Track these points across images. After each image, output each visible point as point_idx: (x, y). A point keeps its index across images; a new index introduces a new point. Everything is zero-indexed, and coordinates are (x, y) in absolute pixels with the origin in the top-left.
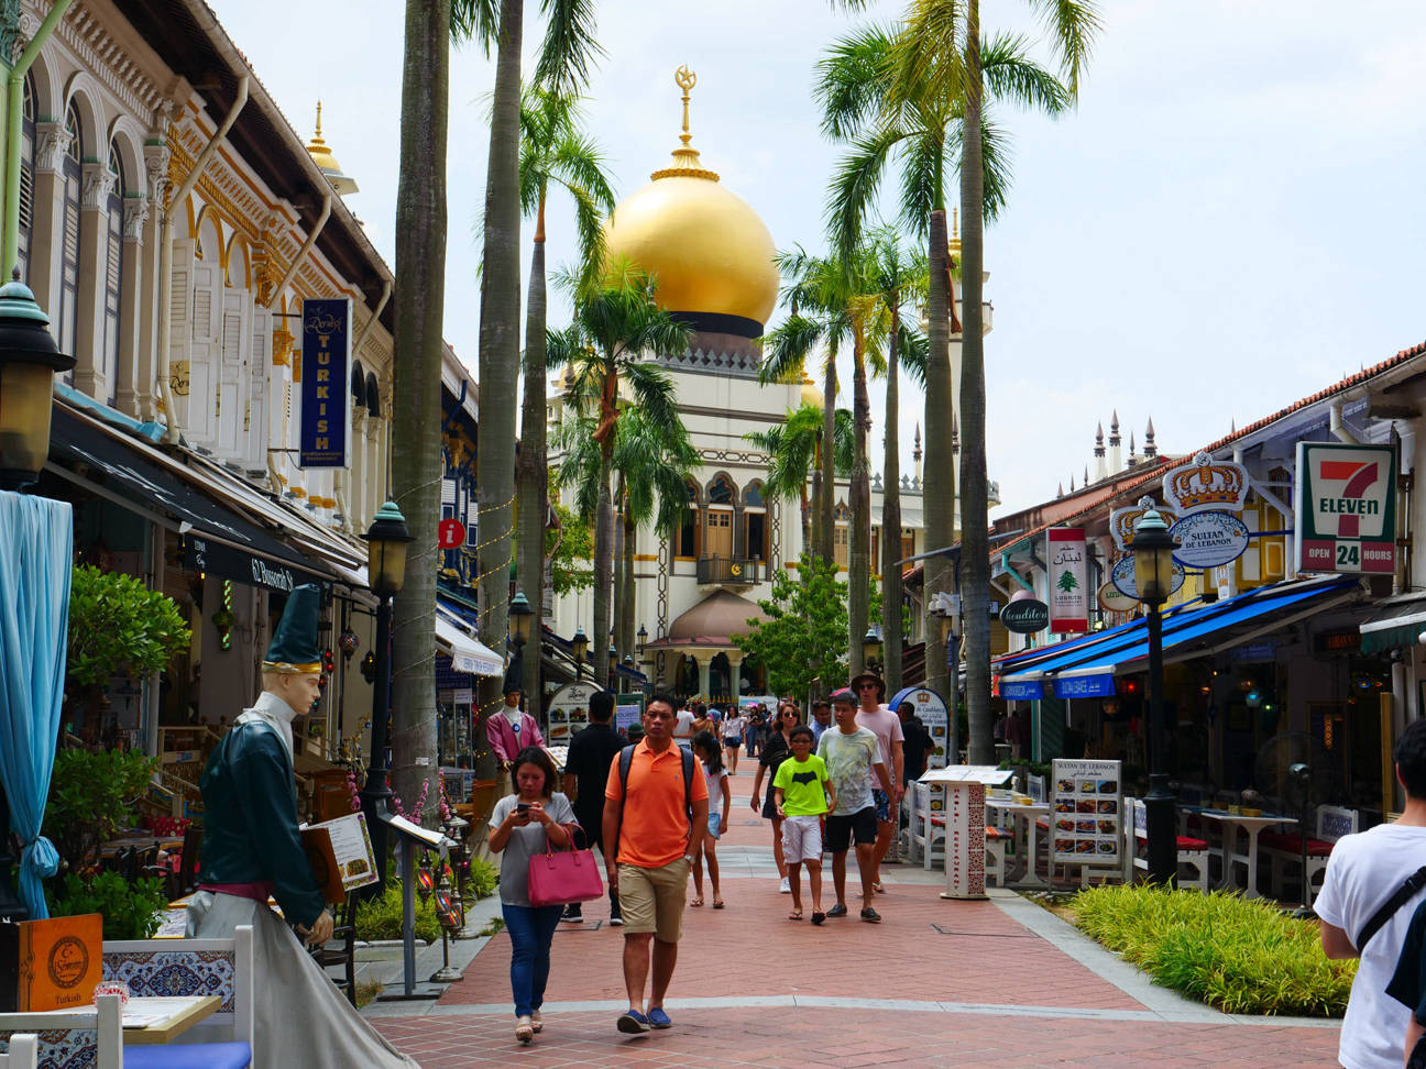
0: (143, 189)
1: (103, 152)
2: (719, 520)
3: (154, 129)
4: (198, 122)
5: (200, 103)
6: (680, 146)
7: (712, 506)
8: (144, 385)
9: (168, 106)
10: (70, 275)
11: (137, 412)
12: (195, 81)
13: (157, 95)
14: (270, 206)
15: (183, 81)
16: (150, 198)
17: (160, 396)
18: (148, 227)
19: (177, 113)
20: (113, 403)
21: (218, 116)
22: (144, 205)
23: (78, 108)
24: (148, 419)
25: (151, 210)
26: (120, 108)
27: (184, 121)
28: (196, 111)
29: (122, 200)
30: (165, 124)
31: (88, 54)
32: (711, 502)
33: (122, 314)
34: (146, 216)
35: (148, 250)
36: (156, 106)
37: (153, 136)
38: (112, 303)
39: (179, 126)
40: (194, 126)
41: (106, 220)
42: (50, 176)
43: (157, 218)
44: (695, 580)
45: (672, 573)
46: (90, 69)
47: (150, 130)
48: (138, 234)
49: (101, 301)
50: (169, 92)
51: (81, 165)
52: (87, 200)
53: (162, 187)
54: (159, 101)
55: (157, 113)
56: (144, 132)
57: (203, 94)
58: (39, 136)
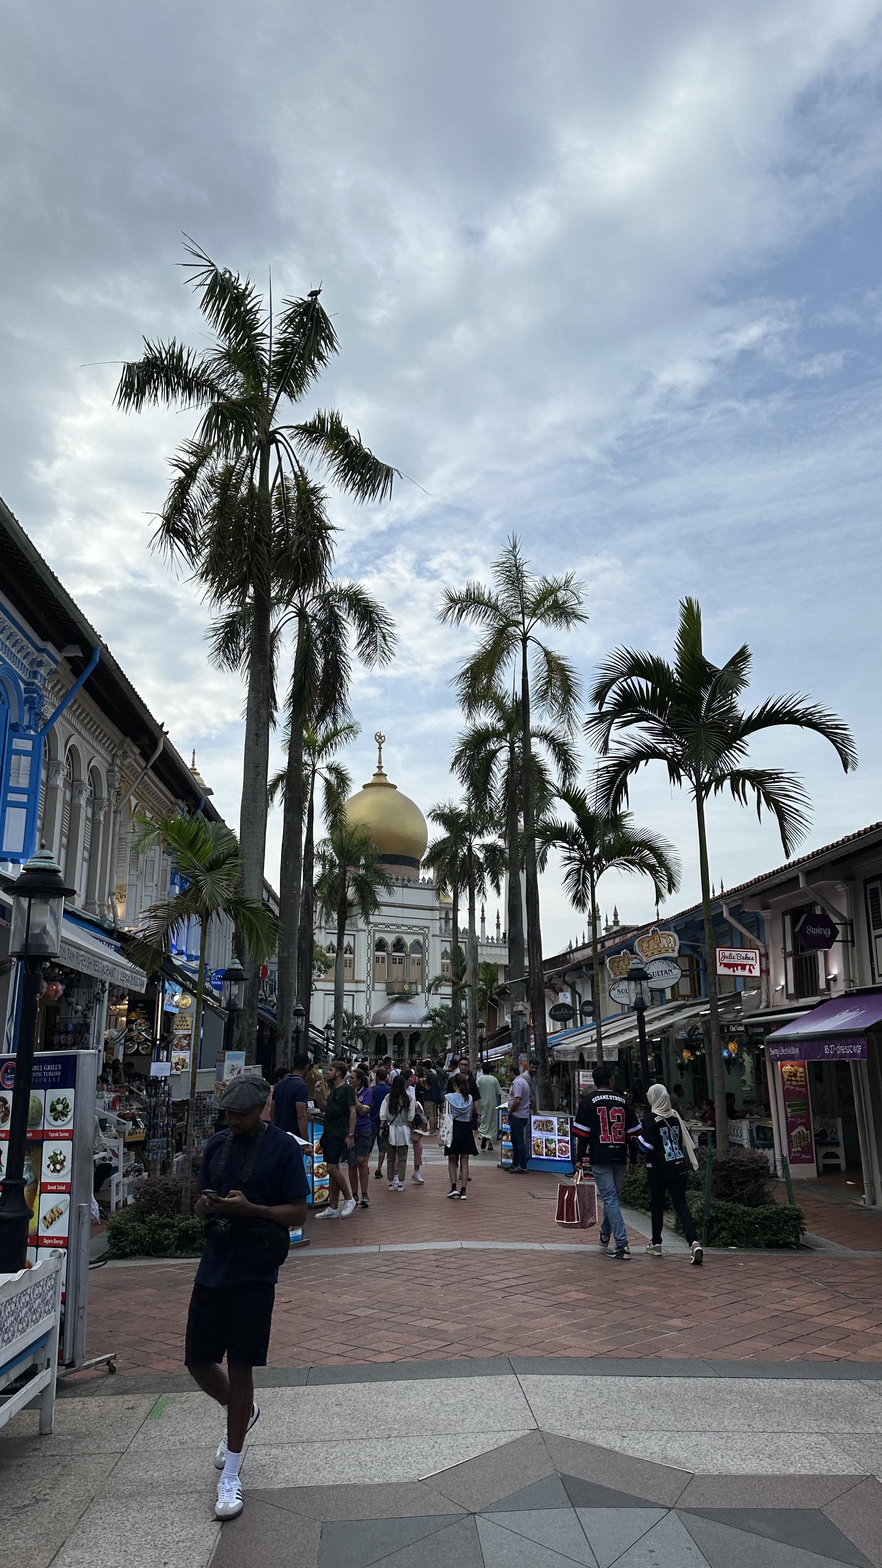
0: (105, 795)
1: (85, 776)
2: (397, 961)
3: (112, 764)
4: (135, 760)
5: (137, 751)
6: (376, 771)
7: (394, 954)
8: (101, 898)
9: (120, 752)
10: (64, 840)
11: (97, 912)
12: (134, 740)
13: (114, 746)
14: (172, 803)
15: (129, 740)
16: (109, 800)
17: (110, 903)
18: (107, 815)
19: (125, 755)
20: (85, 908)
21: (146, 757)
22: (106, 803)
23: (73, 753)
24: (103, 916)
25: (109, 806)
26: (95, 754)
27: (128, 760)
28: (135, 754)
29: (95, 801)
30: (118, 762)
31: (79, 727)
32: (394, 952)
33: (91, 861)
34: (106, 809)
35: (107, 827)
36: (114, 752)
37: (112, 768)
38: (86, 854)
39: (125, 763)
40: (133, 763)
41: (85, 812)
42: (56, 788)
43: (112, 810)
44: (385, 993)
45: (373, 990)
46: (80, 733)
47: (110, 765)
48: (102, 818)
49: (81, 853)
50: (121, 746)
51: (73, 784)
52: (75, 801)
53: (115, 794)
54: (115, 750)
55: (114, 756)
56: (107, 765)
57: (138, 746)
58: (51, 768)
